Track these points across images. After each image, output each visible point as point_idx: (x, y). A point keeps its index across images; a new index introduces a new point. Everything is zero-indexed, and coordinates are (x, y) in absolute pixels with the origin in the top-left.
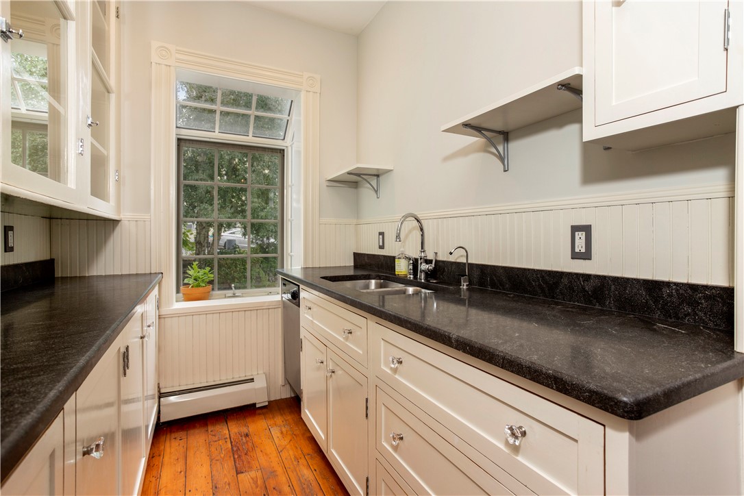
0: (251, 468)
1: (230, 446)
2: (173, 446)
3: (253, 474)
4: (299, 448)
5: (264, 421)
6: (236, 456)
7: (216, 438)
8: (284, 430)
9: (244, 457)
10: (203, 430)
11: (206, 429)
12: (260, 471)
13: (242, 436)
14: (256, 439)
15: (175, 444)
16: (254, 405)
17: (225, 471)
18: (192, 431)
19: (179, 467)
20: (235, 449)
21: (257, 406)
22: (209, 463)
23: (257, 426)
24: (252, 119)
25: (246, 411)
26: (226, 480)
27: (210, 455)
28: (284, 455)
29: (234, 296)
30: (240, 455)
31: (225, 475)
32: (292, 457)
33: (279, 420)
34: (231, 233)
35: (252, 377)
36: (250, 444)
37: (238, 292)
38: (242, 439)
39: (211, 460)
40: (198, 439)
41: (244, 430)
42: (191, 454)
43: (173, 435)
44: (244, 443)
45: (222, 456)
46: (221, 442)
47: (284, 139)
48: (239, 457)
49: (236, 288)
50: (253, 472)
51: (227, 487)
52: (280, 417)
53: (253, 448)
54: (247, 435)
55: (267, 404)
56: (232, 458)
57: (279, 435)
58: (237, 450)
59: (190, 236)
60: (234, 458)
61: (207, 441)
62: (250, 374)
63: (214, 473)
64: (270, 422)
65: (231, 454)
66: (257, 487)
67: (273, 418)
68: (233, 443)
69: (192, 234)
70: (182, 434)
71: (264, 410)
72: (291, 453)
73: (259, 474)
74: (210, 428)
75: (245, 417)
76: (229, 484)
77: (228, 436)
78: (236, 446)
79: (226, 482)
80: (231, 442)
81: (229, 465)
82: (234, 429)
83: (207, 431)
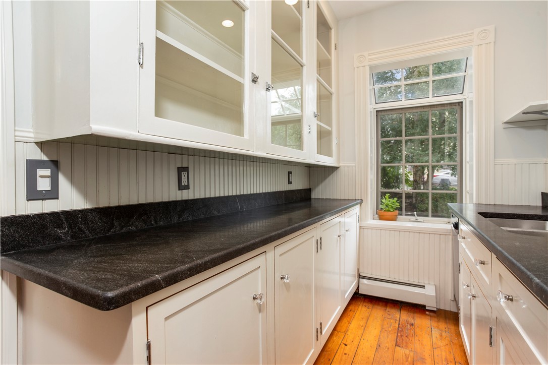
0: (407, 347)
1: (397, 326)
2: (362, 310)
3: (407, 351)
4: (452, 354)
5: (429, 321)
6: (399, 335)
7: (390, 317)
8: (444, 334)
9: (404, 337)
10: (383, 308)
11: (385, 308)
12: (413, 353)
13: (408, 324)
14: (417, 330)
15: (364, 309)
16: (424, 306)
17: (389, 340)
18: (376, 306)
19: (362, 323)
20: (400, 329)
21: (427, 308)
22: (380, 330)
23: (422, 322)
24: (431, 84)
25: (418, 309)
26: (387, 345)
27: (382, 325)
28: (437, 352)
29: (416, 221)
30: (402, 336)
31: (388, 342)
32: (444, 357)
33: (442, 325)
34: (446, 174)
35: (423, 285)
36: (412, 332)
37: (420, 219)
38: (407, 326)
39: (382, 329)
40: (378, 313)
41: (411, 320)
42: (371, 319)
43: (365, 304)
44: (408, 329)
45: (390, 329)
46: (392, 321)
47: (463, 93)
48: (401, 336)
49: (418, 215)
50: (407, 350)
51: (386, 349)
52: (443, 324)
53: (414, 335)
54: (412, 325)
55: (435, 309)
56: (396, 334)
57: (438, 336)
58: (401, 331)
59: (410, 176)
60: (397, 335)
61: (384, 316)
62: (422, 282)
63: (381, 337)
64: (434, 324)
65: (396, 332)
66: (407, 361)
67: (438, 321)
68: (400, 325)
69: (411, 174)
70: (370, 305)
71: (432, 314)
72: (444, 354)
73: (412, 354)
74: (388, 309)
75: (415, 312)
76: (388, 349)
77: (398, 319)
78: (401, 328)
79: (386, 346)
80: (399, 324)
81: (392, 337)
82: (405, 316)
83: (386, 310)
